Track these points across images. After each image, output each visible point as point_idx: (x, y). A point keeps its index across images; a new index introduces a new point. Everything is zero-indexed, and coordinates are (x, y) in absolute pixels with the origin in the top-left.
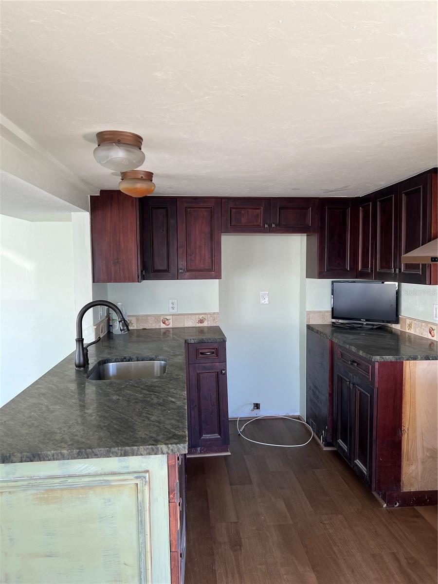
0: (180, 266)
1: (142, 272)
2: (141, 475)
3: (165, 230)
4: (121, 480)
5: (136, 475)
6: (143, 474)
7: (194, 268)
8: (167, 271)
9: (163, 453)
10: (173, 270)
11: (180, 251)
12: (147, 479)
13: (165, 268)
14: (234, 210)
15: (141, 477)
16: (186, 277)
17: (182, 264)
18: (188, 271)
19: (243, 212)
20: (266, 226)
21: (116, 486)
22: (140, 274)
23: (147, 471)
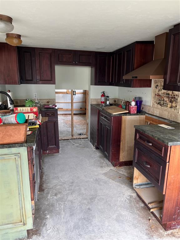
0: (37, 78)
1: (20, 80)
2: (17, 154)
3: (30, 62)
4: (9, 157)
5: (15, 155)
6: (18, 154)
7: (43, 79)
8: (32, 80)
9: (25, 146)
10: (34, 80)
11: (37, 72)
12: (19, 156)
13: (31, 79)
14: (60, 55)
15: (16, 155)
16: (40, 83)
17: (38, 77)
18: (41, 80)
19: (64, 56)
20: (74, 62)
21: (7, 159)
22: (19, 81)
23: (19, 153)
